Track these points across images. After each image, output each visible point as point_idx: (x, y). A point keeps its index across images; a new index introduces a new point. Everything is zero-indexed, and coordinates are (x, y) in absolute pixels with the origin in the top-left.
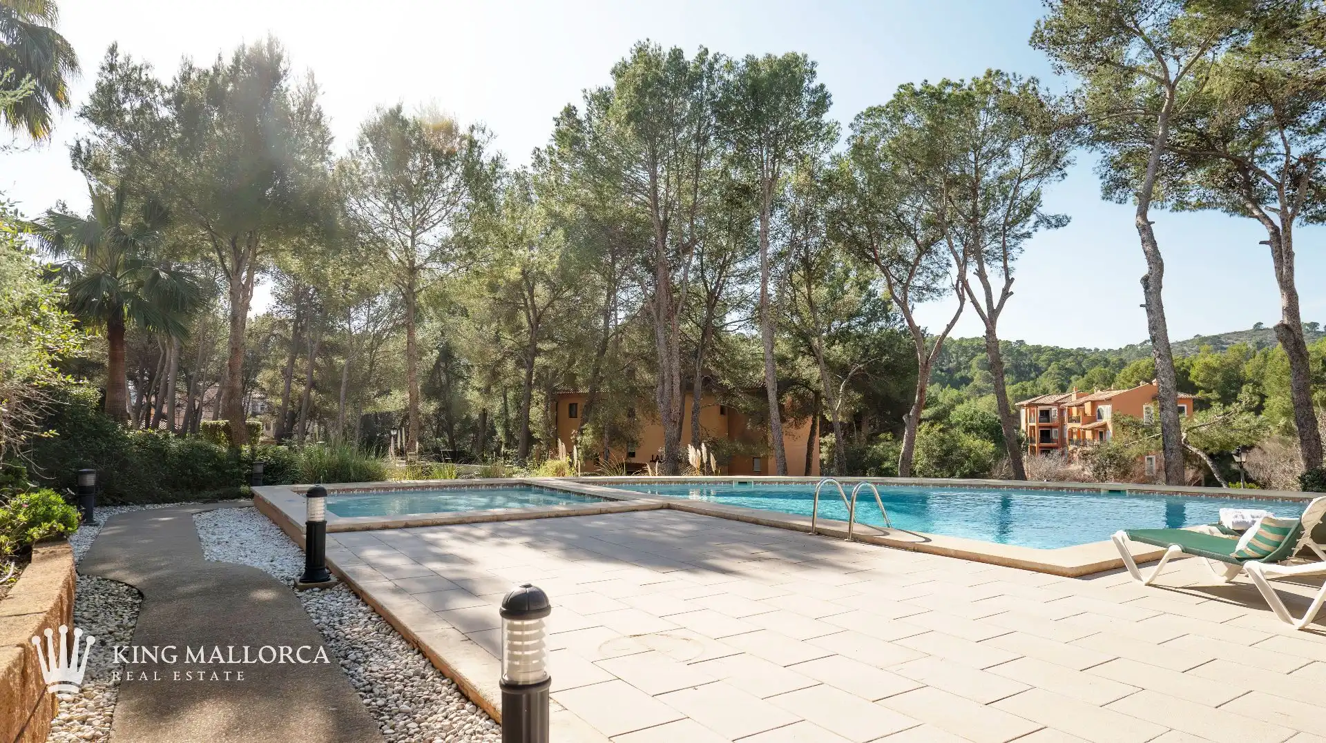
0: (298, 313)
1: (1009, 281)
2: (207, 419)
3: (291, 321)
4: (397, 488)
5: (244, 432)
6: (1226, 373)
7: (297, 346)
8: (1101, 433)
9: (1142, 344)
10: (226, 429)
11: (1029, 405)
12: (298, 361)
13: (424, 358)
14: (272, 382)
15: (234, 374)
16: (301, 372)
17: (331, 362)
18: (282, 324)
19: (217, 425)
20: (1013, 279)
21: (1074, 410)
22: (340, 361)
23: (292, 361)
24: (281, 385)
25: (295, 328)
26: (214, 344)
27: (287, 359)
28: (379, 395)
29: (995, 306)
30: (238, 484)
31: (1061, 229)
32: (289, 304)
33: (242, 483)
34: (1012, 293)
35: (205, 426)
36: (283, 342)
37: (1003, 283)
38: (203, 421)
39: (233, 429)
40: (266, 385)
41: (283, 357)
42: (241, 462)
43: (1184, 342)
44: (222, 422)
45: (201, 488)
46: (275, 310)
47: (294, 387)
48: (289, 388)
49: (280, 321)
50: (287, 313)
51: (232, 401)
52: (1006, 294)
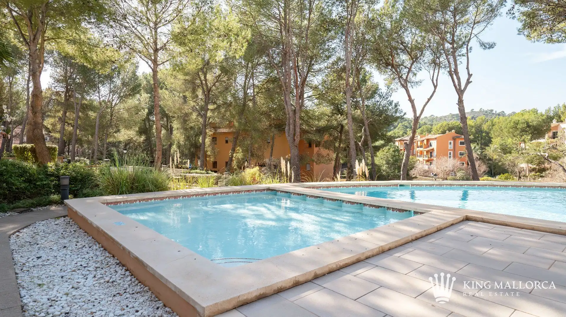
0: (67, 87)
1: (470, 75)
2: (16, 144)
3: (63, 92)
4: (184, 196)
5: (46, 153)
6: (476, 128)
7: (67, 105)
8: (431, 153)
9: (430, 117)
10: (33, 150)
11: (400, 141)
12: (68, 114)
13: (139, 113)
14: (54, 125)
15: (36, 113)
16: (70, 119)
17: (87, 115)
18: (57, 93)
19: (25, 148)
20: (472, 74)
21: (419, 143)
22: (92, 114)
23: (65, 113)
24: (59, 127)
25: (66, 96)
26: (17, 103)
27: (62, 112)
28: (116, 132)
29: (462, 88)
30: (49, 193)
31: (491, 49)
32: (62, 82)
33: (51, 193)
34: (471, 82)
35: (16, 148)
36: (59, 103)
37: (467, 77)
38: (13, 145)
39: (37, 151)
40: (49, 126)
41: (59, 111)
42: (48, 175)
43: (445, 116)
44: (29, 146)
45: (17, 198)
46: (53, 85)
47: (66, 128)
48: (64, 128)
49: (57, 92)
50: (61, 88)
51: (36, 131)
52: (468, 82)
